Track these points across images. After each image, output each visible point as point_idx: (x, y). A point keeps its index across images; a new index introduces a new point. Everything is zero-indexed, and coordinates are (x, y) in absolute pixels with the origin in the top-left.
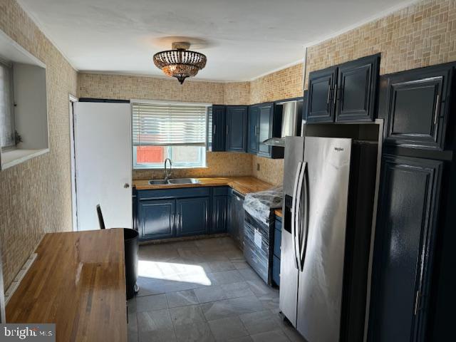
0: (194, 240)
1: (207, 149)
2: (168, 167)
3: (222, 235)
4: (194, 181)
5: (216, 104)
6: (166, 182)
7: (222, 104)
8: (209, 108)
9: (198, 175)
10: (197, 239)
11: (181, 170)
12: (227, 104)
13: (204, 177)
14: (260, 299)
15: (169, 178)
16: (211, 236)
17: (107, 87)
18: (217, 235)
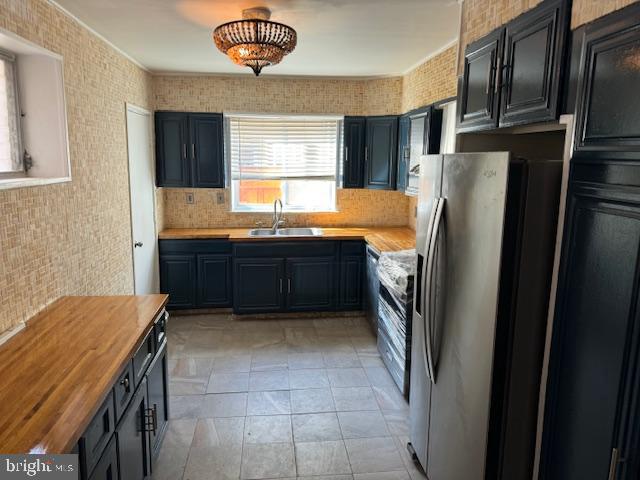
0: (312, 318)
1: (338, 185)
2: (278, 210)
3: (356, 313)
4: (317, 232)
5: (350, 114)
6: (274, 233)
7: (359, 114)
8: (340, 122)
9: (324, 223)
10: (317, 318)
11: (299, 215)
12: (367, 115)
13: (334, 226)
14: (386, 416)
15: (280, 227)
16: (338, 314)
17: (191, 93)
18: (347, 314)
